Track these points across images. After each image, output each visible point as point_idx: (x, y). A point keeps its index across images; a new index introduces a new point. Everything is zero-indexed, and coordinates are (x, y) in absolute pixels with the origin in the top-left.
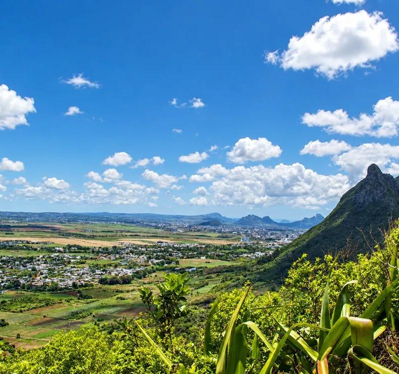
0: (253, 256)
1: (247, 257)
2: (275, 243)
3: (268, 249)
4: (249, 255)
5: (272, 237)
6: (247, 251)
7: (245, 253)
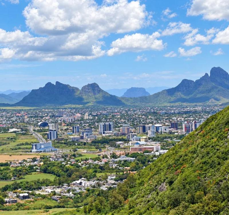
0: (69, 191)
1: (55, 193)
2: (118, 153)
3: (102, 168)
4: (58, 191)
5: (107, 134)
6: (52, 178)
7: (47, 183)
